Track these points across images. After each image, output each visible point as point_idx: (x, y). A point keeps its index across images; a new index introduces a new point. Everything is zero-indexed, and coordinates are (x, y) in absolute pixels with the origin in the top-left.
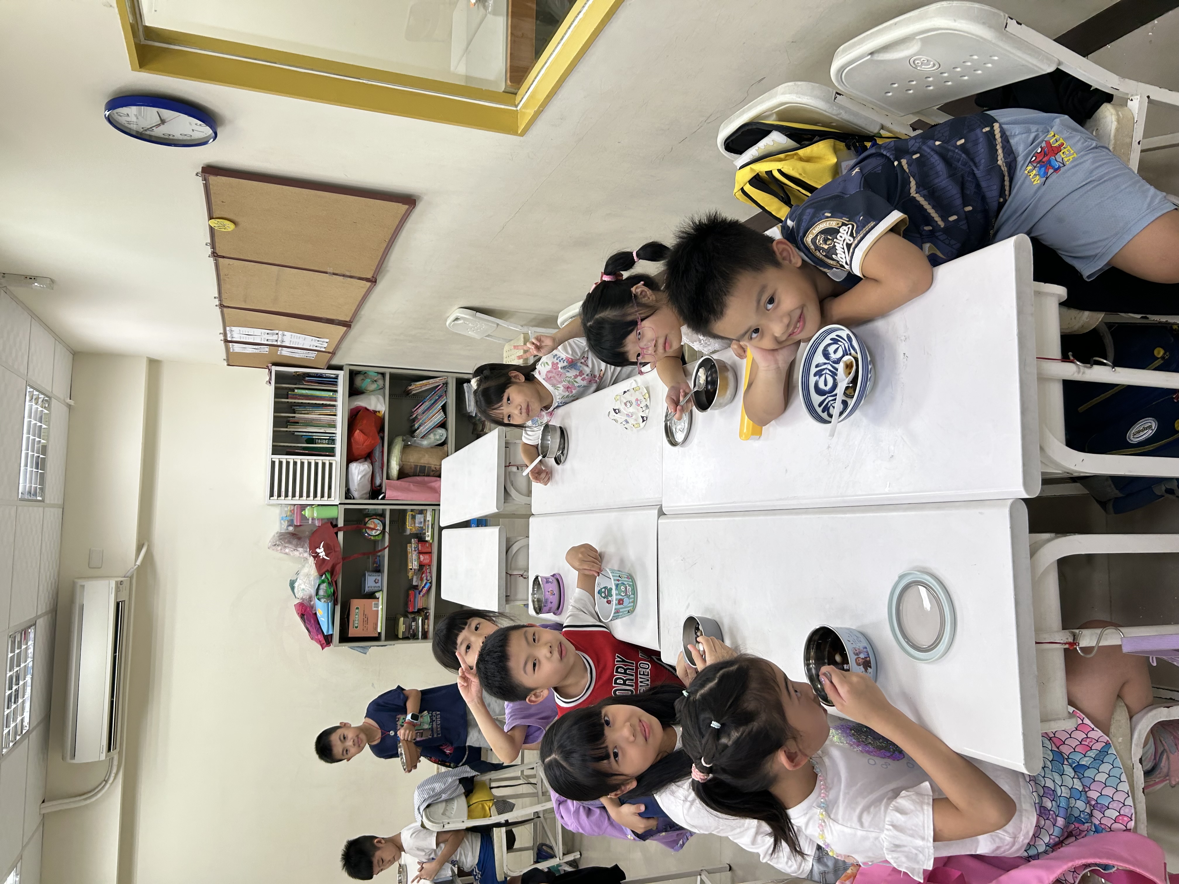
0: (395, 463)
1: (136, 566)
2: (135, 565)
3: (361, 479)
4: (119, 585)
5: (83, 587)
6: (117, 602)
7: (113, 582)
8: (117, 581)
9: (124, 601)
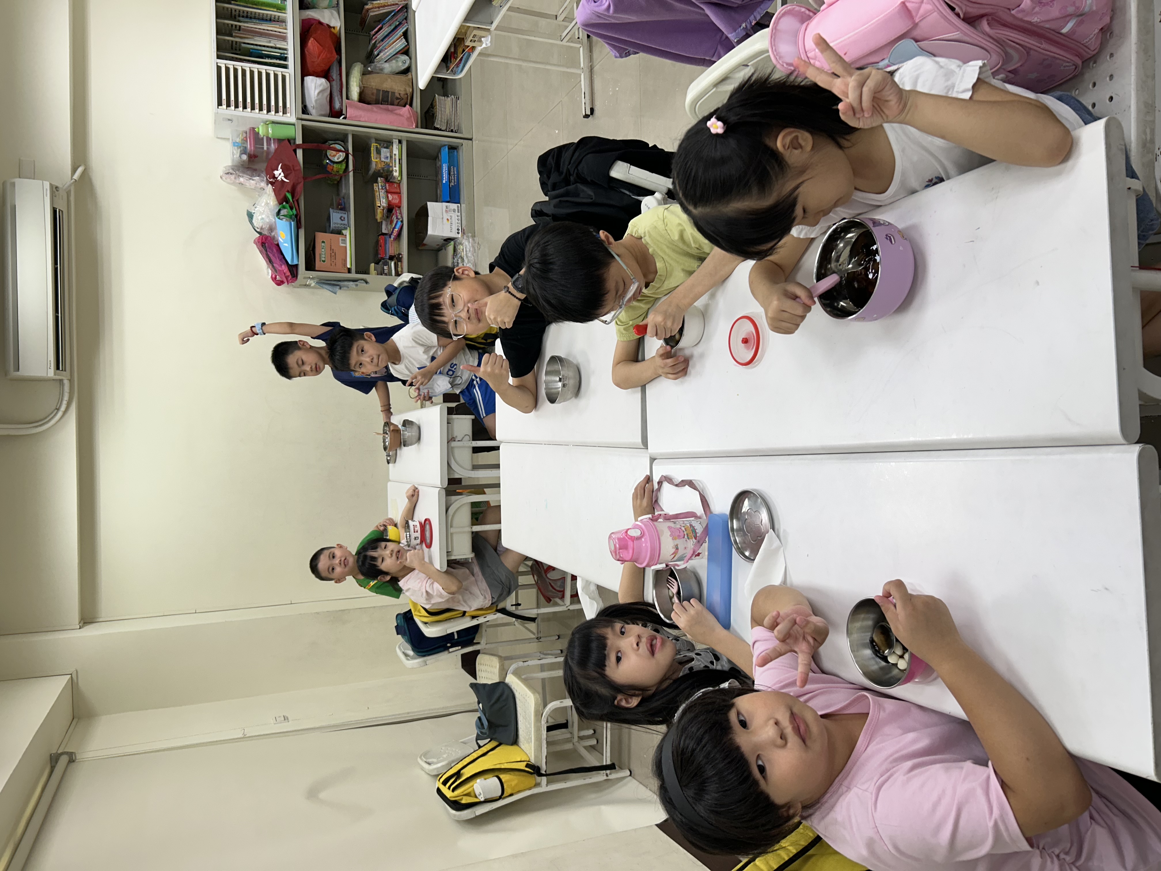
0: (355, 84)
1: (73, 180)
3: (318, 94)
4: (54, 190)
5: (13, 185)
6: (54, 208)
7: (47, 185)
8: (51, 185)
9: (62, 211)
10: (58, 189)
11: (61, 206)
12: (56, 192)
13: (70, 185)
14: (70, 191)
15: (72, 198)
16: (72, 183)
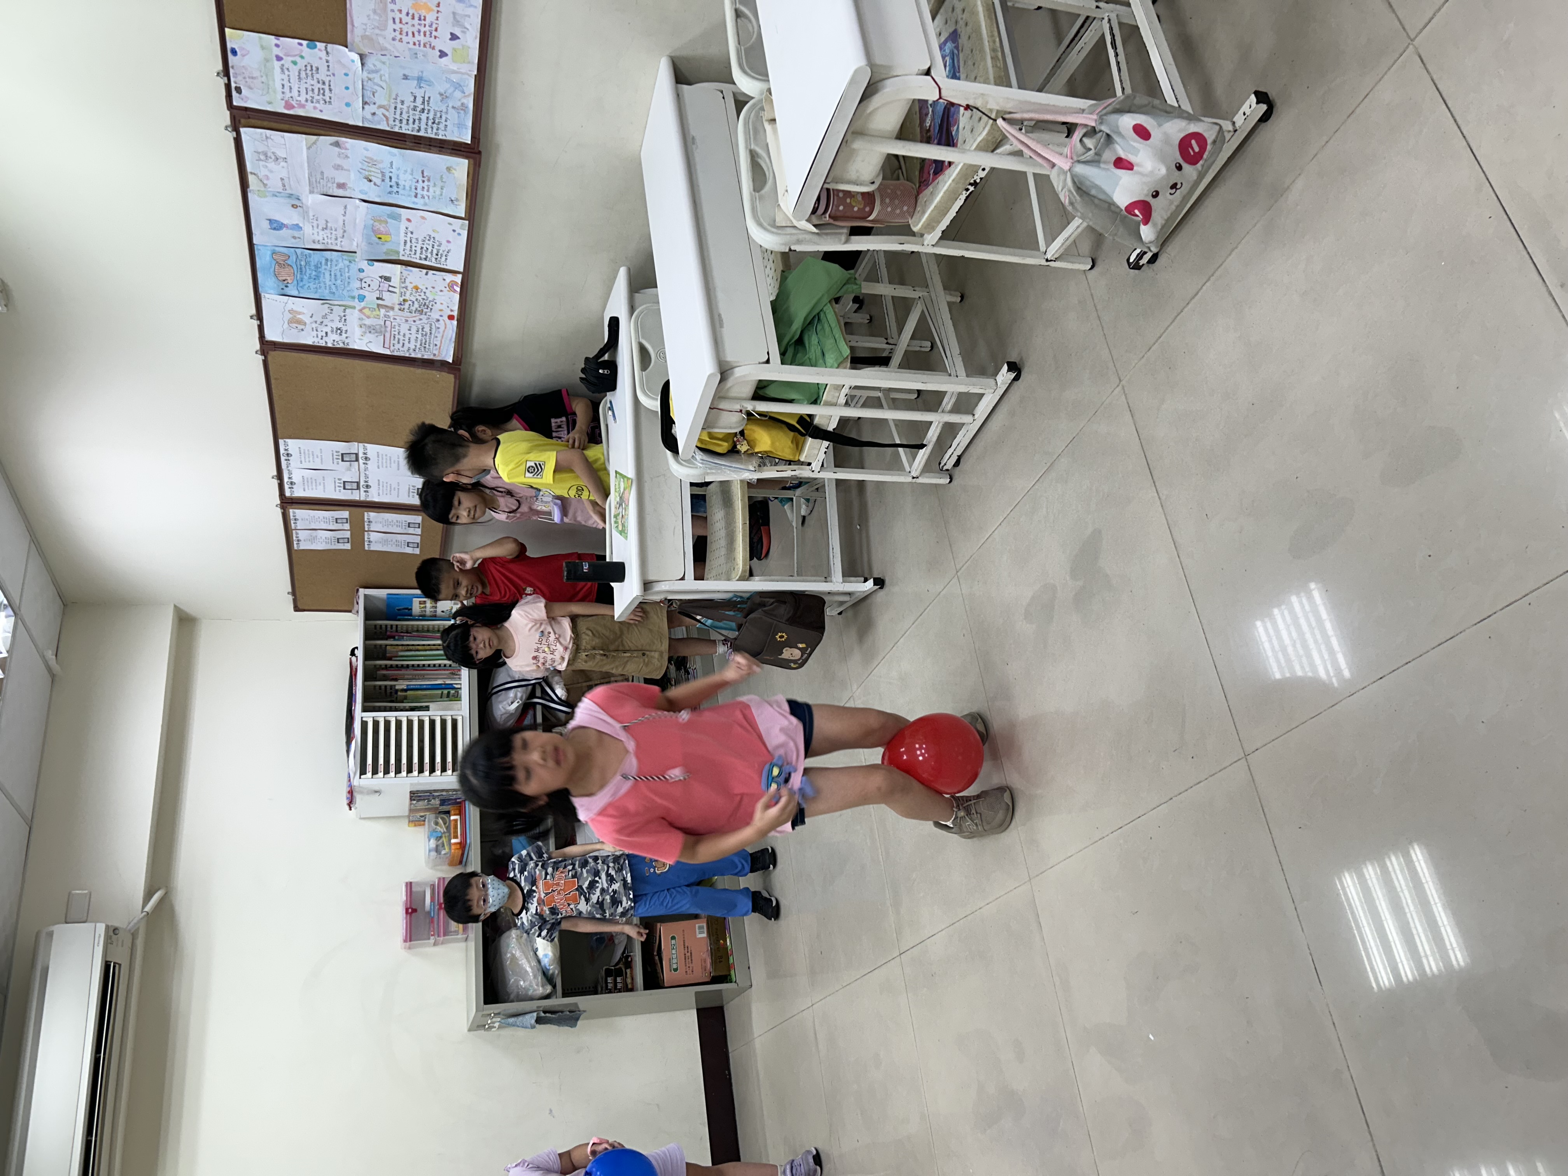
1: (144, 913)
2: (142, 912)
4: (111, 933)
5: (51, 935)
6: (106, 962)
7: (101, 928)
8: (107, 927)
9: (120, 965)
10: (117, 932)
11: (120, 956)
12: (114, 937)
13: (139, 922)
14: (137, 930)
15: (140, 942)
16: (142, 919)
